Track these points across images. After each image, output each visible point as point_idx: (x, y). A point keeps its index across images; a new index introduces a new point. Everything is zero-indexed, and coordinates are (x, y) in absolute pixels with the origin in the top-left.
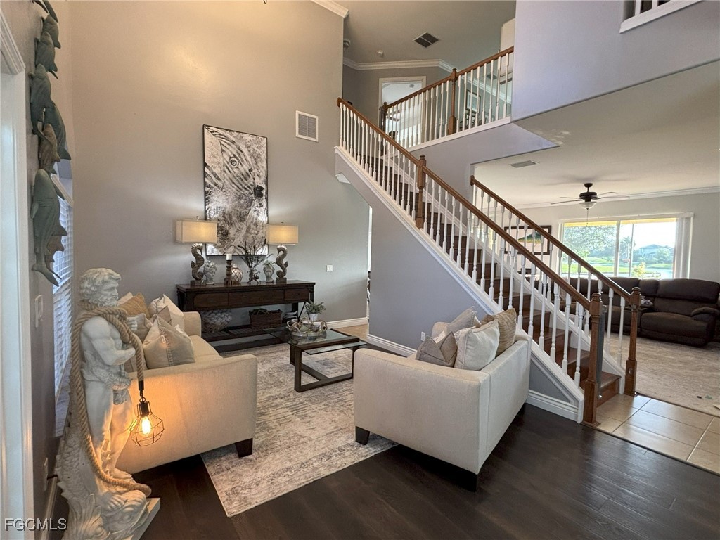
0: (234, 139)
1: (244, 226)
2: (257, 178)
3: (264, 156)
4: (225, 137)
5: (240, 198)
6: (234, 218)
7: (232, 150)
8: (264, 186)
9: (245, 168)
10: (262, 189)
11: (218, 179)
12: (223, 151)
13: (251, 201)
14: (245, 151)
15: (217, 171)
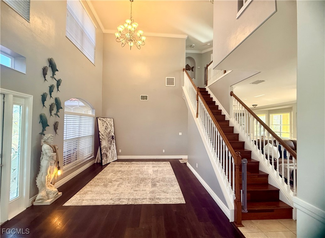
0: (105, 121)
1: (111, 151)
2: (112, 133)
3: (113, 125)
4: (103, 121)
5: (109, 141)
6: (108, 149)
7: (105, 125)
8: (114, 135)
9: (109, 130)
10: (113, 136)
11: (103, 136)
12: (103, 125)
13: (111, 141)
14: (108, 124)
15: (102, 133)
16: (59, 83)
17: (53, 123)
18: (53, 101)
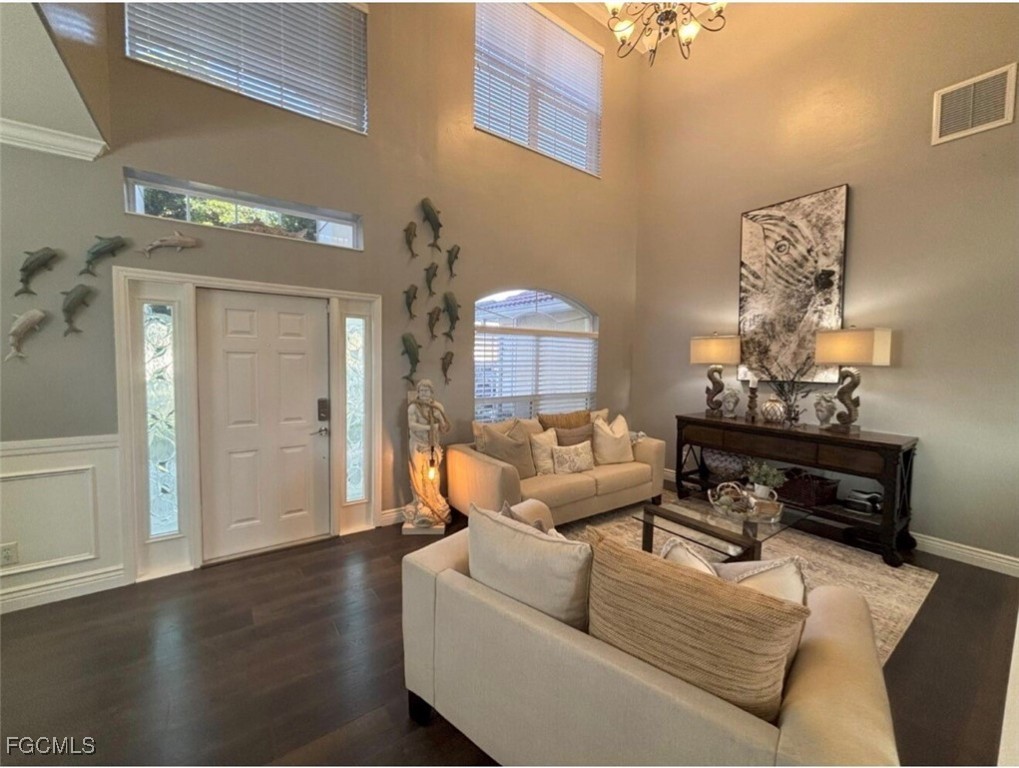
0: (782, 214)
1: (794, 339)
2: (822, 259)
3: (839, 219)
4: (771, 217)
6: (778, 328)
7: (780, 231)
8: (836, 268)
9: (800, 250)
10: (832, 273)
11: (758, 277)
12: (766, 237)
13: (809, 298)
14: (802, 224)
15: (757, 267)
16: (453, 255)
17: (442, 355)
18: (437, 302)
